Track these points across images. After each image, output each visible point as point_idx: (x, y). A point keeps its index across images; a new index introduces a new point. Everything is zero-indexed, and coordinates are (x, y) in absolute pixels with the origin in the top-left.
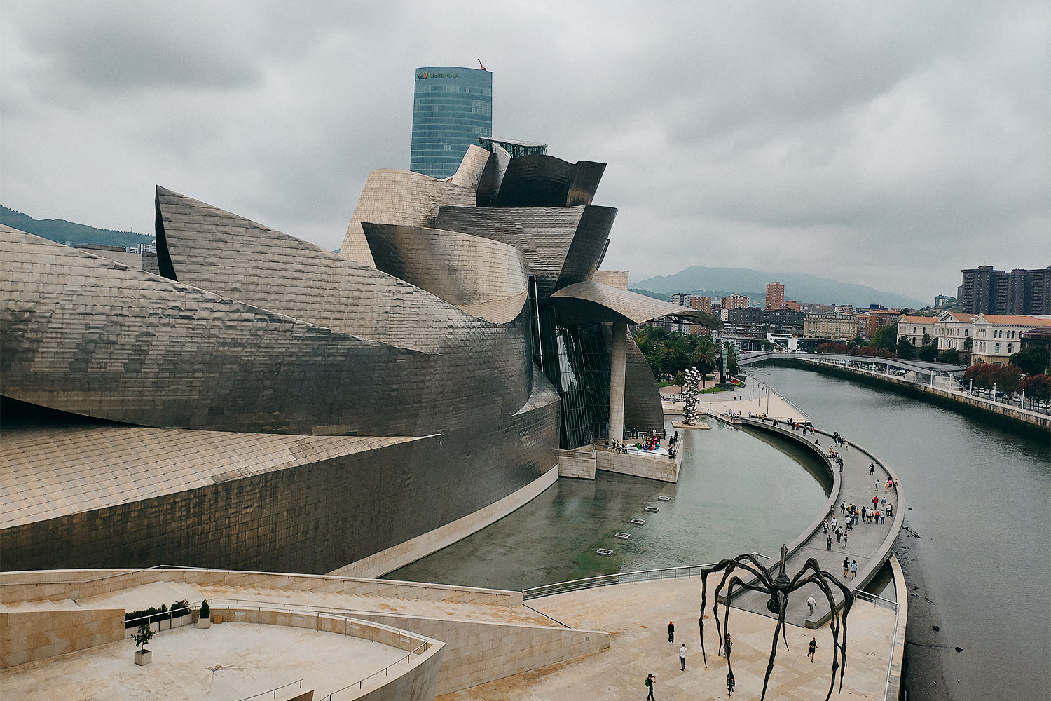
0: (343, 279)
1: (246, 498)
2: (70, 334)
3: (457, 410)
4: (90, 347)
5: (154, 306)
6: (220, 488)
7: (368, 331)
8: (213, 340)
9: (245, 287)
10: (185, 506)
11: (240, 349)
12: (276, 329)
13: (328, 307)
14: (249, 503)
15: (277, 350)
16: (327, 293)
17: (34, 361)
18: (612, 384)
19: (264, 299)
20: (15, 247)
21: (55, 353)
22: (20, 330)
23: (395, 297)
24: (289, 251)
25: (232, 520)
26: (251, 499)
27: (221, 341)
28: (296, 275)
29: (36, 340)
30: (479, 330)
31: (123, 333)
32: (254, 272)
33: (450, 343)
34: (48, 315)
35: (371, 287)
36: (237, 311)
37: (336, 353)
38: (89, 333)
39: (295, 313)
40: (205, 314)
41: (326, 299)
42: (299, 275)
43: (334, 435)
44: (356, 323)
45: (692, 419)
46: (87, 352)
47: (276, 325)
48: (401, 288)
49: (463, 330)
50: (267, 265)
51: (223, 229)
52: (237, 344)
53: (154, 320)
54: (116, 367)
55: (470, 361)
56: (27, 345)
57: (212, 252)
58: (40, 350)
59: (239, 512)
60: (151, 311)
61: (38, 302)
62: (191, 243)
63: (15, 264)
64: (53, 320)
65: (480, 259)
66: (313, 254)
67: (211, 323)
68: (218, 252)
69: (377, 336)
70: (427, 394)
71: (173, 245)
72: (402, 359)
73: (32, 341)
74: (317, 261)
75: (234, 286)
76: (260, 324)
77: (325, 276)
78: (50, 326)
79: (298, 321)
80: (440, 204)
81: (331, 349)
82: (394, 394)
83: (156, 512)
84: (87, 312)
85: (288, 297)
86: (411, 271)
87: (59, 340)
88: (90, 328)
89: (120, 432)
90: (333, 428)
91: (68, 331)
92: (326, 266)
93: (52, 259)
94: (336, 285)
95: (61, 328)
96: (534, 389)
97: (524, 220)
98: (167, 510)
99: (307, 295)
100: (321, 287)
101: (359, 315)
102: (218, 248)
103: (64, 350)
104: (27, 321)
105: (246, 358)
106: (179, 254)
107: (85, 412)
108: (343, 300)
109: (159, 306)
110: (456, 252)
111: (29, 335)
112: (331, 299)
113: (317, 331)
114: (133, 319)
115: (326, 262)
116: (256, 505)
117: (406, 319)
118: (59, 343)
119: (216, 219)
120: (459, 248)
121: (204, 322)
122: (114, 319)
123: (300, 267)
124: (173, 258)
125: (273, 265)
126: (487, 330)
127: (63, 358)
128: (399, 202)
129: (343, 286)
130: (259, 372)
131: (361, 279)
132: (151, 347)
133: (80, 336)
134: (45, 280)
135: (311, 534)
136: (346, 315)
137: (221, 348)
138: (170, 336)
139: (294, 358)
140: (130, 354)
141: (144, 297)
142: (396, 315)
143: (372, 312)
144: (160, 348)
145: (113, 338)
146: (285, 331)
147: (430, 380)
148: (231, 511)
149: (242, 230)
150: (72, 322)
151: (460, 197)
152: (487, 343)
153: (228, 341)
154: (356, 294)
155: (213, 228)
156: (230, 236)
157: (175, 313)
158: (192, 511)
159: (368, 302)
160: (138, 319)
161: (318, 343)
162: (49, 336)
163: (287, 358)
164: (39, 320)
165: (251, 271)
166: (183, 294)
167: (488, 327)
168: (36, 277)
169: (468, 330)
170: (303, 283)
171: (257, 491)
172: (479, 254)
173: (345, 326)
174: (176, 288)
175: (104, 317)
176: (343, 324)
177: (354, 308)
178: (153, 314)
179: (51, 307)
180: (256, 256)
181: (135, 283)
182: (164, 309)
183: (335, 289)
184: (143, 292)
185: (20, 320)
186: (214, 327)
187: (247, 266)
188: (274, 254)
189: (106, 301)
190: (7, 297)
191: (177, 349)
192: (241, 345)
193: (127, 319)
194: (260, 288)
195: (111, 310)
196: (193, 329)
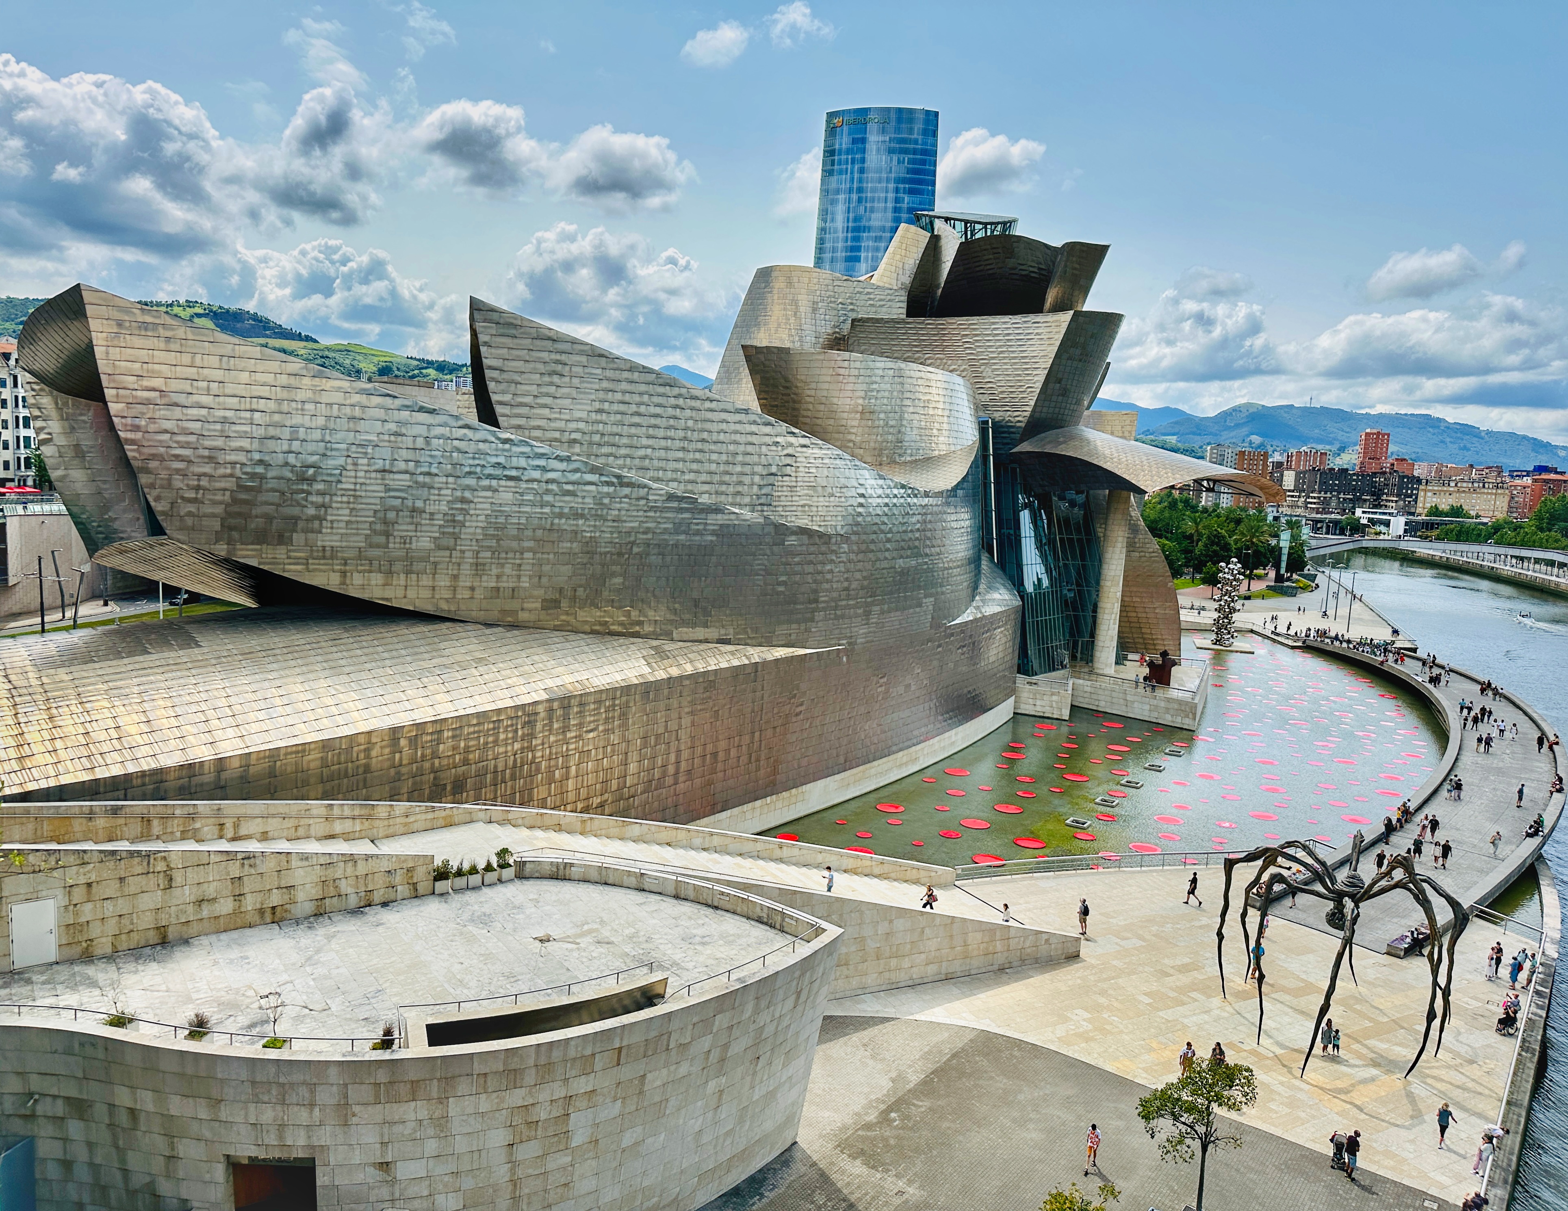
0: (714, 427)
1: (588, 719)
2: (366, 497)
3: (867, 614)
4: (391, 515)
6: (556, 705)
7: (747, 500)
8: (547, 510)
9: (587, 438)
10: (512, 725)
11: (581, 522)
12: (626, 496)
13: (695, 466)
14: (592, 726)
15: (628, 525)
16: (693, 446)
17: (320, 532)
18: (1102, 583)
19: (611, 455)
20: (293, 381)
21: (348, 522)
22: (303, 491)
23: (785, 452)
24: (643, 388)
25: (572, 746)
26: (594, 721)
27: (557, 510)
28: (653, 421)
29: (323, 506)
30: (902, 500)
31: (432, 497)
32: (599, 417)
33: (860, 519)
34: (338, 472)
35: (754, 439)
36: (576, 471)
37: (705, 530)
38: (390, 497)
39: (651, 473)
40: (536, 474)
41: (691, 456)
42: (658, 421)
43: (700, 641)
44: (731, 489)
45: (1226, 637)
46: (385, 522)
47: (627, 491)
48: (792, 439)
49: (879, 500)
50: (615, 407)
51: (558, 357)
52: (577, 515)
53: (471, 481)
54: (424, 543)
55: (888, 546)
56: (311, 511)
57: (544, 389)
58: (329, 518)
59: (579, 737)
60: (467, 469)
61: (324, 455)
62: (517, 378)
63: (294, 405)
64: (344, 480)
65: (908, 395)
66: (676, 391)
67: (544, 486)
68: (552, 389)
69: (759, 508)
70: (827, 590)
71: (493, 379)
72: (791, 541)
73: (318, 506)
74: (681, 402)
75: (574, 436)
76: (606, 489)
77: (690, 423)
78: (339, 486)
79: (655, 485)
80: (854, 315)
81: (697, 524)
82: (781, 589)
83: (474, 732)
84: (387, 467)
85: (642, 452)
86: (809, 414)
87: (351, 506)
88: (390, 490)
89: (430, 627)
90: (700, 633)
91: (363, 494)
92: (692, 409)
93: (338, 397)
94: (705, 435)
95: (355, 490)
96: (982, 587)
97: (976, 335)
98: (488, 730)
99: (666, 449)
100: (685, 438)
101: (734, 478)
102: (551, 384)
103: (359, 519)
104: (311, 480)
105: (588, 535)
106: (503, 392)
107: (387, 599)
108: (714, 457)
109: (477, 462)
110: (875, 386)
111: (313, 498)
112: (698, 456)
113: (681, 499)
114: (444, 479)
115: (693, 403)
116: (601, 728)
117: (799, 484)
118: (352, 510)
119: (550, 343)
120: (878, 379)
121: (535, 485)
122: (421, 479)
123: (658, 410)
124: (494, 398)
125: (622, 408)
126: (915, 500)
127: (357, 529)
128: (795, 314)
129: (715, 437)
130: (606, 553)
131: (738, 427)
132: (468, 517)
133: (378, 501)
134: (332, 425)
135: (671, 769)
136: (716, 478)
137: (556, 521)
138: (492, 503)
139: (650, 536)
140: (440, 526)
141: (459, 451)
142: (785, 478)
143: (753, 474)
144: (480, 518)
145: (419, 504)
146: (638, 499)
147: (831, 571)
148: (569, 735)
149: (584, 359)
150: (368, 481)
151: (882, 303)
152: (914, 519)
153: (566, 510)
154: (732, 447)
155: (545, 355)
156: (567, 368)
157: (498, 472)
158: (520, 733)
159: (748, 459)
160: (451, 480)
161: (680, 516)
162: (339, 499)
163: (641, 536)
164: (325, 478)
165: (594, 416)
166: (507, 446)
167: (916, 496)
168: (321, 421)
169: (886, 500)
170: (661, 433)
171: (602, 710)
172: (907, 387)
173: (717, 493)
174: (498, 439)
175: (407, 476)
176: (713, 491)
177: (730, 468)
178: (470, 473)
179: (341, 461)
180: (601, 395)
181: (446, 431)
182: (483, 466)
183: (703, 440)
184: (456, 443)
185: (303, 479)
186: (548, 492)
187: (590, 408)
188: (624, 392)
189: (410, 455)
190: (285, 448)
191: (502, 520)
192: (582, 516)
193: (437, 479)
194: (606, 438)
195: (416, 467)
196: (522, 494)
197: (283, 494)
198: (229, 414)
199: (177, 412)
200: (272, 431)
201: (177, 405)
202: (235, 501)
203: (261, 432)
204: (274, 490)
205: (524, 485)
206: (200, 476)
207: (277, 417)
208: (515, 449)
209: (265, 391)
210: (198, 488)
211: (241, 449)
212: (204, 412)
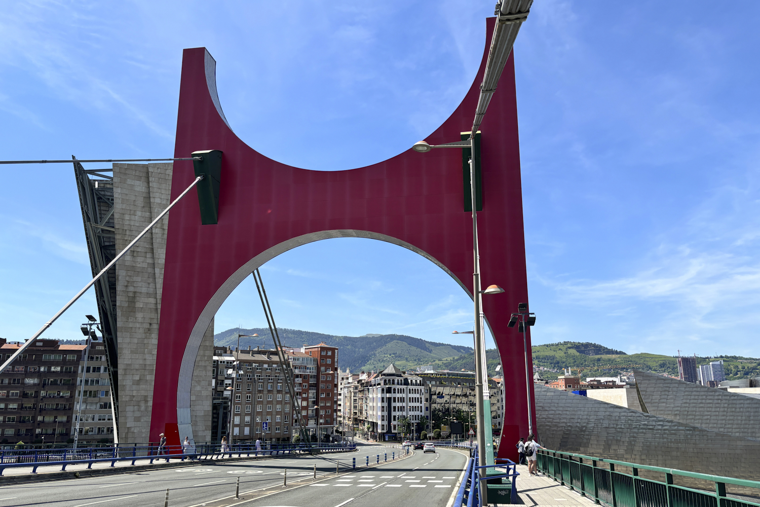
0: (738, 406)
4: (610, 442)
5: (635, 424)
7: (758, 435)
9: (681, 413)
11: (679, 444)
12: (697, 435)
13: (730, 422)
15: (700, 446)
16: (728, 414)
19: (691, 419)
20: (578, 401)
21: (596, 444)
22: (582, 434)
24: (703, 393)
27: (669, 440)
28: (709, 406)
31: (623, 436)
32: (685, 405)
36: (675, 426)
37: (736, 448)
38: (609, 436)
39: (710, 426)
40: (660, 427)
41: (728, 418)
42: (711, 405)
44: (750, 431)
46: (608, 444)
47: (697, 433)
50: (692, 401)
51: (666, 385)
52: (678, 442)
53: (636, 430)
56: (585, 441)
57: (663, 397)
60: (634, 426)
61: (588, 423)
62: (652, 394)
63: (578, 408)
64: (594, 431)
66: (717, 393)
67: (663, 431)
68: (666, 397)
71: (643, 394)
73: (587, 439)
74: (720, 397)
75: (676, 412)
76: (688, 432)
77: (726, 405)
79: (711, 430)
81: (732, 445)
84: (607, 427)
85: (706, 417)
88: (609, 434)
91: (601, 435)
92: (726, 400)
95: (598, 434)
99: (716, 416)
100: (724, 411)
101: (751, 426)
102: (665, 395)
103: (600, 443)
104: (584, 431)
105: (683, 450)
106: (648, 398)
108: (740, 418)
109: (637, 424)
111: (586, 437)
112: (731, 418)
113: (723, 435)
114: (626, 430)
115: (726, 398)
119: (663, 381)
121: (660, 431)
122: (618, 430)
124: (645, 401)
125: (695, 401)
129: (738, 410)
131: (749, 406)
132: (636, 443)
133: (605, 438)
136: (742, 427)
138: (644, 438)
141: (631, 420)
144: (640, 443)
145: (619, 438)
146: (703, 436)
149: (677, 385)
150: (602, 431)
153: (673, 440)
154: (747, 414)
155: (661, 385)
156: (670, 388)
157: (645, 427)
160: (629, 430)
161: (724, 442)
162: (593, 437)
165: (683, 405)
166: (648, 418)
168: (586, 413)
170: (713, 410)
173: (743, 432)
174: (644, 415)
175: (614, 429)
176: (741, 432)
177: (748, 422)
178: (635, 427)
179: (593, 425)
180: (685, 397)
181: (626, 414)
182: (640, 425)
183: (732, 412)
184: (629, 418)
185: (582, 431)
186: (665, 433)
187: (681, 402)
188: (695, 395)
189: (614, 422)
190: (576, 421)
191: (648, 444)
192: (680, 442)
193: (624, 430)
194: (689, 413)
195: (617, 426)
196: (655, 435)
197: (576, 435)
198: (560, 412)
199: (547, 413)
200: (572, 417)
201: (546, 410)
202: (563, 438)
203: (569, 417)
204: (574, 434)
205: (655, 431)
206: (553, 431)
207: (573, 412)
208: (650, 419)
209: (569, 405)
210: (553, 434)
211: (564, 422)
212: (553, 412)
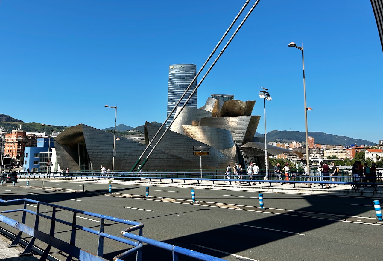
8: (164, 165)
9: (168, 149)
12: (178, 161)
32: (170, 144)
34: (127, 159)
49: (224, 160)
61: (124, 155)
66: (185, 138)
67: (163, 159)
76: (175, 160)
78: (127, 162)
80: (200, 117)
81: (192, 166)
85: (179, 151)
99: (183, 150)
100: (187, 148)
123: (181, 142)
125: (175, 142)
137: (166, 167)
151: (207, 114)
157: (155, 157)
164: (124, 160)
170: (182, 147)
183: (190, 148)
205: (160, 160)
208: (158, 152)
211: (109, 155)
